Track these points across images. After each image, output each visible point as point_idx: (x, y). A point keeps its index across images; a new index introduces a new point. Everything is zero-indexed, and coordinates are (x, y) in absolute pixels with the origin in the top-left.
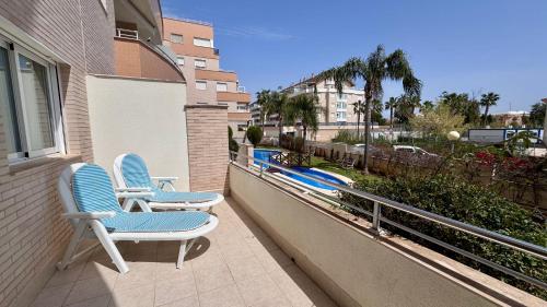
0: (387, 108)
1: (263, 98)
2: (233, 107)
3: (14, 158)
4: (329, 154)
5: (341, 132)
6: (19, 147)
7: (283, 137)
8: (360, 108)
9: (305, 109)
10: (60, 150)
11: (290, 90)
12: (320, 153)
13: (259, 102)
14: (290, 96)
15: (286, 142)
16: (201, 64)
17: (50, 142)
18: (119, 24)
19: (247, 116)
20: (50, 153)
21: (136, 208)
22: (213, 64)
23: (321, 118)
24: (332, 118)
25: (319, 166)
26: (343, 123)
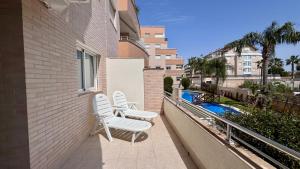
0: (288, 64)
1: (192, 62)
2: (173, 67)
3: (81, 91)
4: (235, 96)
5: (246, 81)
6: (83, 87)
7: (203, 84)
8: (262, 65)
9: (218, 67)
10: (95, 89)
11: (209, 56)
12: (228, 95)
13: (190, 64)
14: (208, 60)
15: (205, 87)
16: (158, 47)
17: (92, 85)
18: (122, 34)
19: (182, 72)
20: (92, 89)
21: (119, 115)
22: (164, 46)
23: (229, 72)
24: (239, 72)
25: (226, 103)
26: (249, 76)
